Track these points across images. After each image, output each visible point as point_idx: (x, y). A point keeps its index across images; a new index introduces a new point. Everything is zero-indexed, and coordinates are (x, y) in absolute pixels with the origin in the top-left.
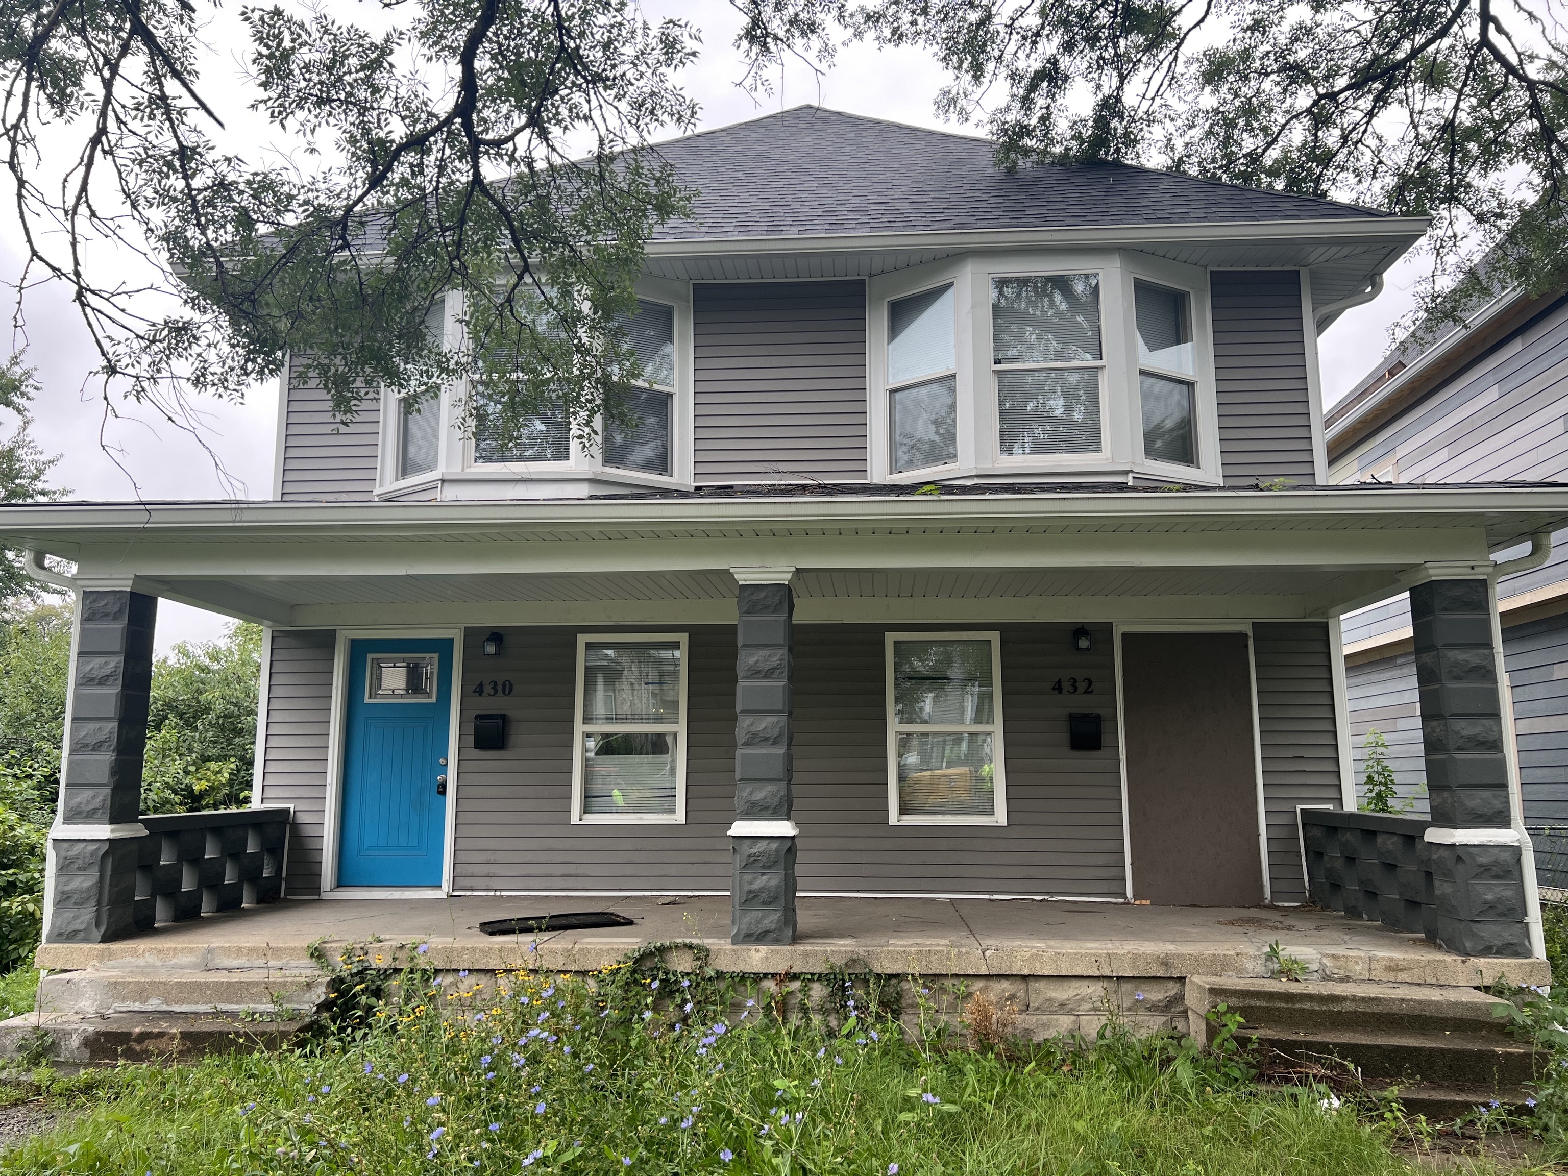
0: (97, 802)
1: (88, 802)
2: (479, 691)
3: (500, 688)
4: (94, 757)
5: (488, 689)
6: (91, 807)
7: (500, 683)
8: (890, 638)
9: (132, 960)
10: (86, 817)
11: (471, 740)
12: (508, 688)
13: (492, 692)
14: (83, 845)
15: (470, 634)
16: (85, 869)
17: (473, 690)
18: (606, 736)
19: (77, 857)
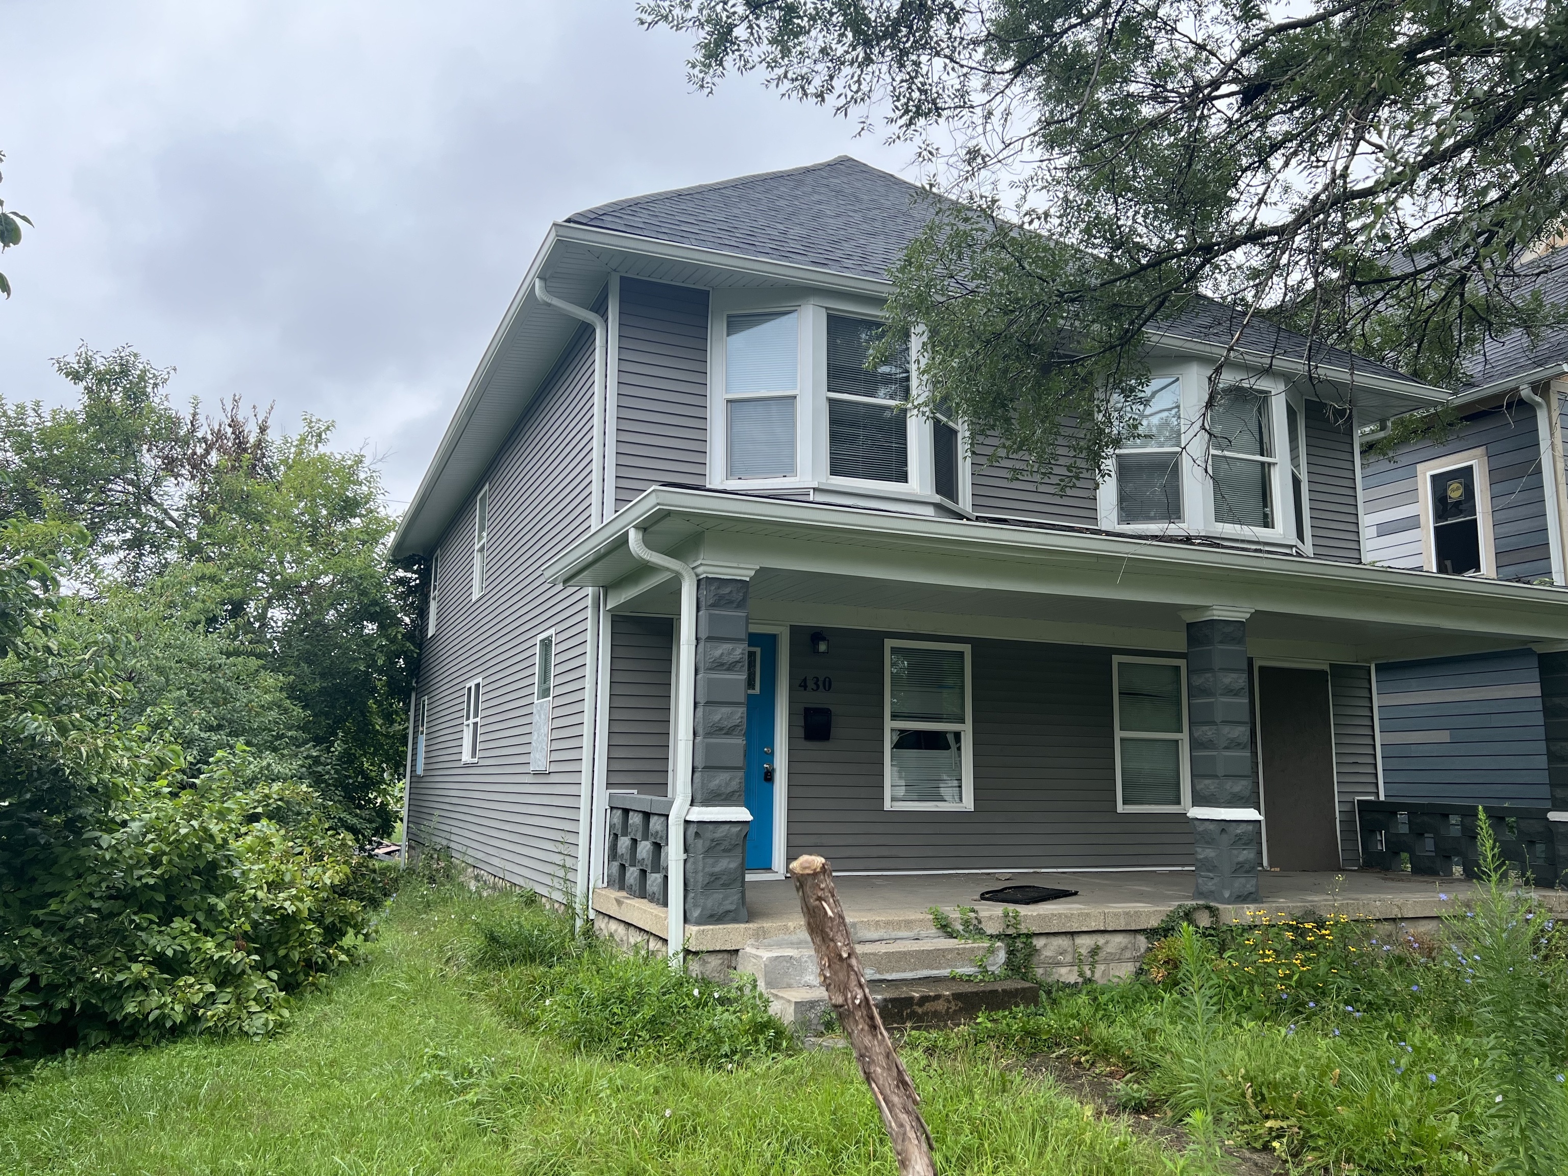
0: (734, 785)
1: (727, 784)
2: (804, 685)
3: (820, 683)
4: (729, 741)
5: (811, 684)
6: (729, 790)
7: (821, 679)
8: (1116, 659)
9: (786, 937)
10: (725, 800)
11: (801, 732)
12: (827, 685)
13: (815, 687)
14: (727, 827)
15: (795, 631)
16: (728, 851)
17: (799, 685)
18: (902, 731)
19: (724, 839)
